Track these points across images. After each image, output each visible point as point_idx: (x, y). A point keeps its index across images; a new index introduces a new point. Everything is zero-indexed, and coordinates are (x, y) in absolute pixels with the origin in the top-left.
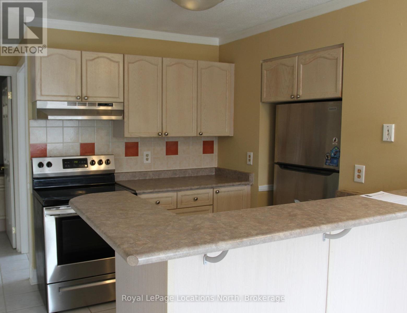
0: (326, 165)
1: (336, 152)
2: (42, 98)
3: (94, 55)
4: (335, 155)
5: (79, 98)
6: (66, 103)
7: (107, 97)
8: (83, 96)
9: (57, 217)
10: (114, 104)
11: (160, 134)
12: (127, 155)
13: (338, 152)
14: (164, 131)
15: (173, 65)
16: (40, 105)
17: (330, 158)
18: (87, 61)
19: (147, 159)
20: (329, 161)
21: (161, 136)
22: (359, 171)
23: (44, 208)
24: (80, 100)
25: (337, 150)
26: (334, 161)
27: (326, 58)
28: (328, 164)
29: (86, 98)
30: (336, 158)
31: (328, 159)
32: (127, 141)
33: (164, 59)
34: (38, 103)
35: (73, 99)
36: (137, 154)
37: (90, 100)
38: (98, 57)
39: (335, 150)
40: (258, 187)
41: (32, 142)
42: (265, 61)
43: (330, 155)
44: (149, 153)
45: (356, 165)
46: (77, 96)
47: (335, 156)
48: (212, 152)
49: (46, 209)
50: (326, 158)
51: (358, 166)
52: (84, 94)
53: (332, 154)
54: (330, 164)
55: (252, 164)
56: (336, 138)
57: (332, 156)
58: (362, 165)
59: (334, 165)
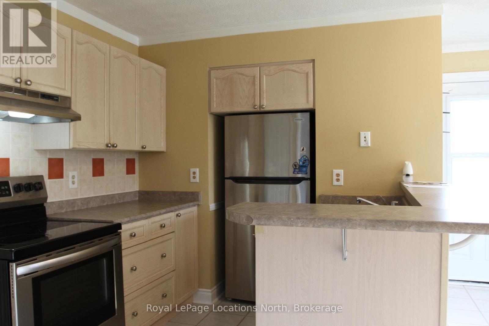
0: (295, 174)
1: (304, 161)
4: (303, 163)
8: (24, 79)
11: (110, 145)
12: (50, 177)
13: (307, 161)
15: (119, 57)
17: (299, 167)
19: (73, 183)
20: (297, 170)
22: (338, 175)
25: (306, 158)
26: (303, 169)
27: (295, 71)
28: (296, 173)
30: (305, 166)
31: (296, 168)
32: (50, 157)
35: (9, 82)
36: (62, 176)
39: (304, 158)
40: (209, 207)
43: (298, 164)
44: (75, 174)
45: (334, 170)
47: (304, 165)
50: (294, 167)
51: (336, 171)
52: (25, 77)
53: (301, 163)
54: (299, 173)
55: (198, 182)
56: (304, 148)
57: (301, 165)
58: (340, 169)
59: (303, 173)
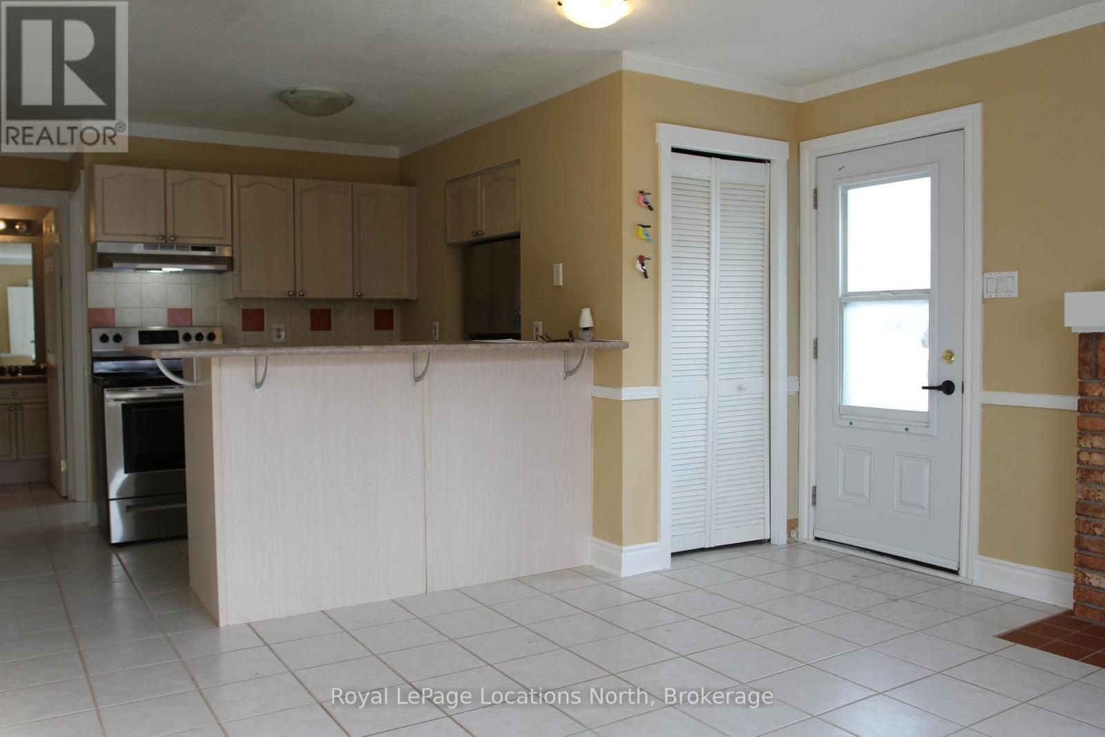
2: (104, 238)
3: (186, 174)
5: (160, 238)
6: (142, 245)
7: (205, 238)
8: (168, 236)
9: (124, 402)
10: (217, 247)
11: (291, 293)
12: (244, 329)
14: (299, 289)
15: (311, 189)
16: (102, 248)
18: (174, 184)
19: (278, 335)
21: (293, 297)
22: (537, 330)
23: (105, 390)
24: (163, 241)
29: (172, 238)
32: (245, 307)
33: (296, 180)
34: (99, 244)
35: (153, 240)
36: (261, 328)
37: (179, 241)
38: (191, 179)
41: (91, 306)
42: (451, 182)
44: (282, 326)
46: (158, 234)
48: (391, 327)
49: (108, 391)
51: (535, 324)
52: (170, 232)
58: (539, 321)
